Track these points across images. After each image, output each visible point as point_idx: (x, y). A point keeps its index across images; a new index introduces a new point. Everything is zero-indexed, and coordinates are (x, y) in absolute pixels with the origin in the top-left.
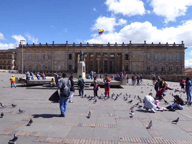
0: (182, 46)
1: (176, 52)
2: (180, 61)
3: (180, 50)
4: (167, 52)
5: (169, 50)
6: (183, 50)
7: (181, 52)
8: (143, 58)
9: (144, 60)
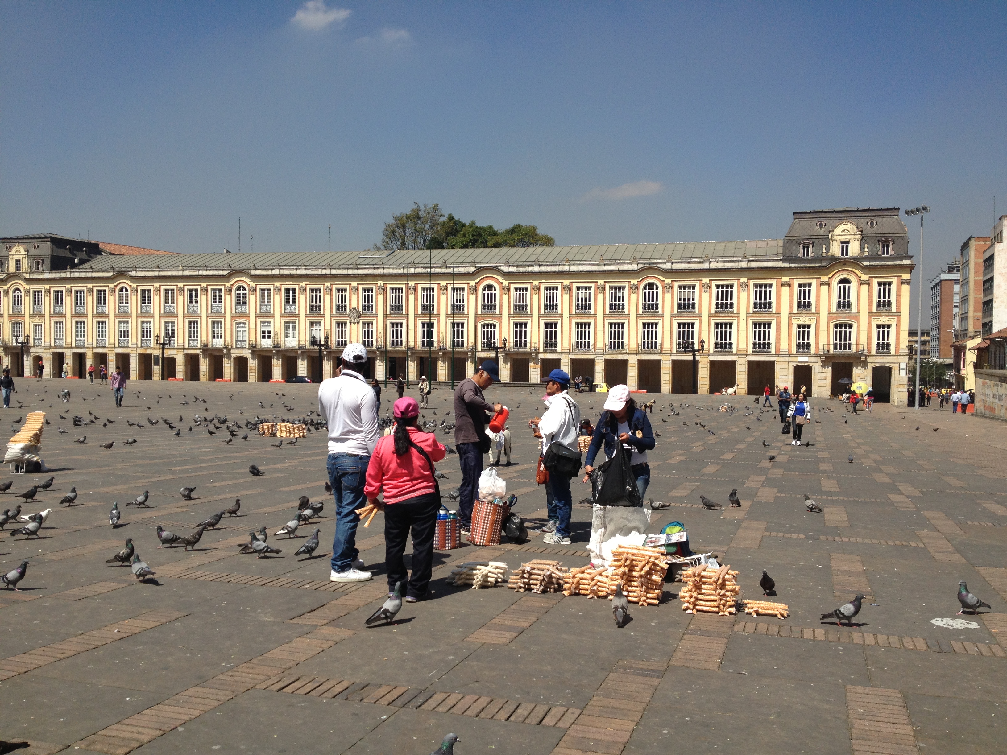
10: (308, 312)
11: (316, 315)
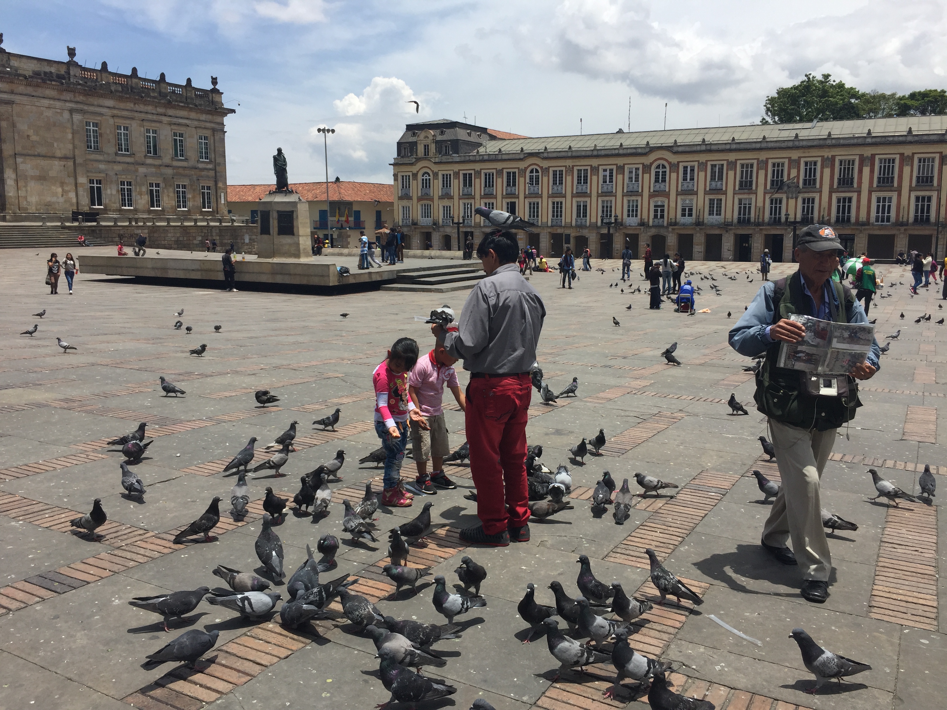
0: (216, 98)
1: (196, 123)
2: (210, 166)
3: (209, 117)
4: (165, 119)
5: (171, 112)
6: (218, 119)
7: (213, 125)
8: (70, 136)
9: (74, 147)
10: (737, 188)
11: (746, 191)
